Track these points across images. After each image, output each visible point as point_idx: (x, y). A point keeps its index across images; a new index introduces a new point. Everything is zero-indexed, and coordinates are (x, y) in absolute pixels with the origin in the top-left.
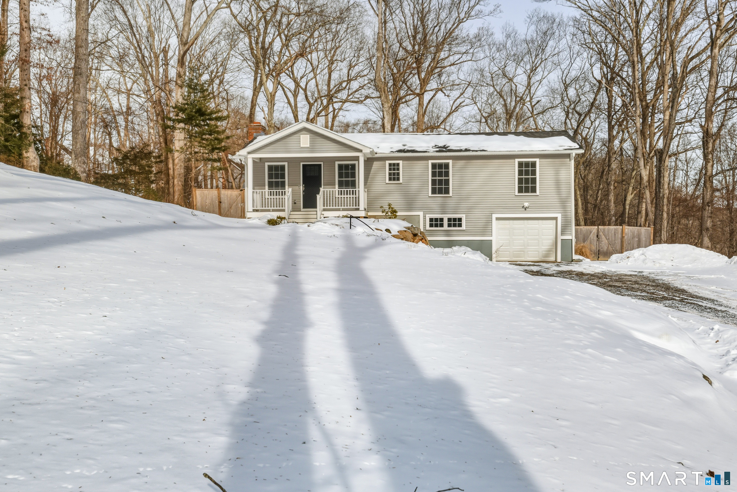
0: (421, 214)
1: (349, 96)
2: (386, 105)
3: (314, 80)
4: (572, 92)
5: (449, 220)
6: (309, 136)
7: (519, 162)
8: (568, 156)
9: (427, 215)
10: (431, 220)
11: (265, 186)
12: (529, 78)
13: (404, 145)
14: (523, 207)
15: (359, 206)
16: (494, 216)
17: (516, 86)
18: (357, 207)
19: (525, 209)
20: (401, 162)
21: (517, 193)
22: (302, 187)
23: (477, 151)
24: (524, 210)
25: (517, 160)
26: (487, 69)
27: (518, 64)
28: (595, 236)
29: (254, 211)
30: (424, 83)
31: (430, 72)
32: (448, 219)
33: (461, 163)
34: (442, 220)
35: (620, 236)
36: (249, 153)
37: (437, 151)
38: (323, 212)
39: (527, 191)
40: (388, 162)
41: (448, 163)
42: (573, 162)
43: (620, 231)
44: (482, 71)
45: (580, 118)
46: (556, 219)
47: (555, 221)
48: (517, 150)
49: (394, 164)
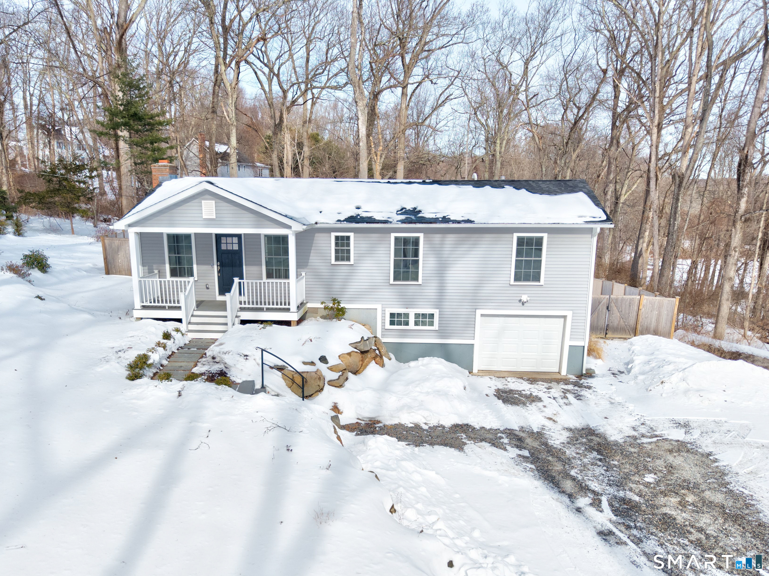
0: (379, 307)
1: (328, 79)
2: (360, 103)
3: (290, 62)
4: (571, 80)
5: (417, 316)
6: (214, 202)
7: (518, 237)
8: (591, 231)
9: (387, 310)
10: (392, 315)
11: (165, 263)
12: (526, 64)
13: (358, 208)
14: (520, 301)
15: (289, 304)
16: (479, 312)
17: (511, 75)
18: (287, 307)
19: (523, 304)
20: (351, 235)
21: (512, 282)
22: (215, 267)
23: (459, 222)
24: (521, 304)
25: (516, 235)
26: (479, 52)
27: (514, 49)
28: (605, 308)
29: (144, 307)
30: (408, 69)
31: (415, 59)
32: (415, 314)
33: (437, 238)
34: (407, 315)
35: (636, 308)
36: (130, 225)
37: (403, 222)
38: (240, 314)
39: (527, 279)
40: (333, 235)
41: (419, 237)
42: (595, 239)
43: (637, 302)
44: (473, 55)
45: (578, 112)
46: (565, 317)
47: (562, 320)
48: (517, 223)
49: (342, 238)
